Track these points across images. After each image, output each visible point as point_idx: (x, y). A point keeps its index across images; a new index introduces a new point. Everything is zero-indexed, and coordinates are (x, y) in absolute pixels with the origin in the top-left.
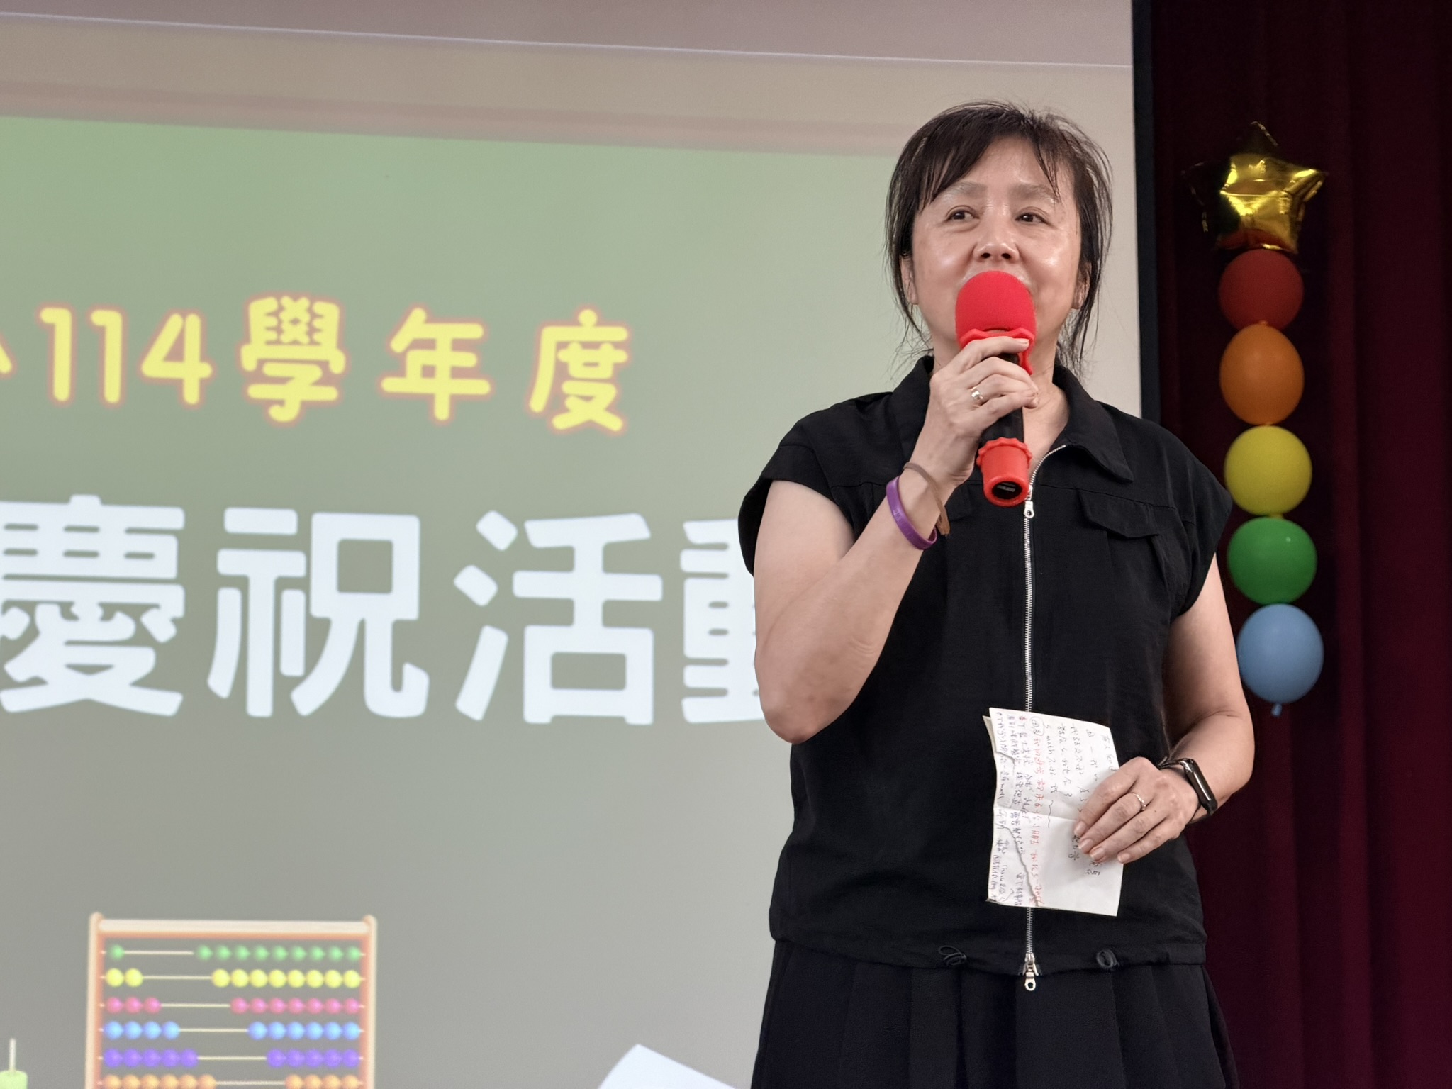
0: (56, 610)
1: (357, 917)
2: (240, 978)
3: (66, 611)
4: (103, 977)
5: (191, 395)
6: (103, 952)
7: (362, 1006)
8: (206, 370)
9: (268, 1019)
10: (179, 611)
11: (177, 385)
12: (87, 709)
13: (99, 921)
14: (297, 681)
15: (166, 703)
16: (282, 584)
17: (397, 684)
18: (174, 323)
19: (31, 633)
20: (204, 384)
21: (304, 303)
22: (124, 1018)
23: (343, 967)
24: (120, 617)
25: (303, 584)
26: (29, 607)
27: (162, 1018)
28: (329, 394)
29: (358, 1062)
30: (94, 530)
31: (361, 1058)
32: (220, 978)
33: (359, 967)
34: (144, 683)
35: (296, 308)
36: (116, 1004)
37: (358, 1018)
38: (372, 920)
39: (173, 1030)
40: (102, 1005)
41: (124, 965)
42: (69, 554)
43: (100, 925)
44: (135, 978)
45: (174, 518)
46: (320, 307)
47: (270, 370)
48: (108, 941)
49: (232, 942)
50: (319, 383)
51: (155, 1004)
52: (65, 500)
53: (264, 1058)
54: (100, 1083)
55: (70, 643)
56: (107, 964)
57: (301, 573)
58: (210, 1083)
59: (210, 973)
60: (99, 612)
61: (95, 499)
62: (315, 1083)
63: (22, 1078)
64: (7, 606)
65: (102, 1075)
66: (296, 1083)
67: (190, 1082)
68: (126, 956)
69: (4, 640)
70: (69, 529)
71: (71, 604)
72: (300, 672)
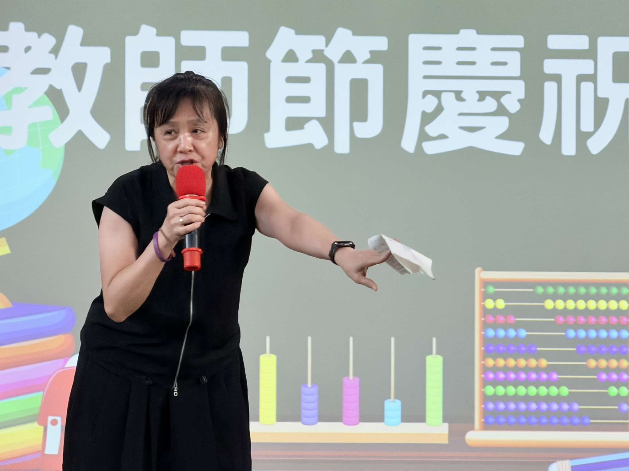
0: (453, 95)
2: (560, 304)
3: (458, 95)
4: (483, 303)
6: (483, 290)
9: (576, 327)
10: (522, 96)
12: (471, 151)
13: (480, 272)
14: (590, 135)
15: (515, 148)
16: (581, 78)
19: (439, 109)
22: (495, 326)
23: (618, 298)
24: (488, 98)
25: (592, 78)
26: (437, 94)
27: (517, 326)
30: (473, 49)
32: (549, 304)
33: (627, 298)
34: (502, 137)
36: (491, 319)
39: (523, 333)
40: (483, 319)
41: (495, 297)
42: (460, 63)
43: (481, 274)
44: (501, 304)
45: (518, 41)
48: (485, 283)
49: (555, 284)
51: (512, 319)
52: (457, 32)
53: (574, 349)
54: (483, 362)
55: (461, 114)
56: (485, 296)
57: (592, 72)
58: (544, 363)
59: (543, 301)
60: (477, 96)
61: (474, 32)
62: (603, 363)
63: (440, 359)
64: (425, 93)
65: (484, 358)
66: (592, 363)
67: (533, 363)
68: (496, 292)
69: (424, 113)
70: (459, 49)
71: (461, 92)
72: (591, 129)
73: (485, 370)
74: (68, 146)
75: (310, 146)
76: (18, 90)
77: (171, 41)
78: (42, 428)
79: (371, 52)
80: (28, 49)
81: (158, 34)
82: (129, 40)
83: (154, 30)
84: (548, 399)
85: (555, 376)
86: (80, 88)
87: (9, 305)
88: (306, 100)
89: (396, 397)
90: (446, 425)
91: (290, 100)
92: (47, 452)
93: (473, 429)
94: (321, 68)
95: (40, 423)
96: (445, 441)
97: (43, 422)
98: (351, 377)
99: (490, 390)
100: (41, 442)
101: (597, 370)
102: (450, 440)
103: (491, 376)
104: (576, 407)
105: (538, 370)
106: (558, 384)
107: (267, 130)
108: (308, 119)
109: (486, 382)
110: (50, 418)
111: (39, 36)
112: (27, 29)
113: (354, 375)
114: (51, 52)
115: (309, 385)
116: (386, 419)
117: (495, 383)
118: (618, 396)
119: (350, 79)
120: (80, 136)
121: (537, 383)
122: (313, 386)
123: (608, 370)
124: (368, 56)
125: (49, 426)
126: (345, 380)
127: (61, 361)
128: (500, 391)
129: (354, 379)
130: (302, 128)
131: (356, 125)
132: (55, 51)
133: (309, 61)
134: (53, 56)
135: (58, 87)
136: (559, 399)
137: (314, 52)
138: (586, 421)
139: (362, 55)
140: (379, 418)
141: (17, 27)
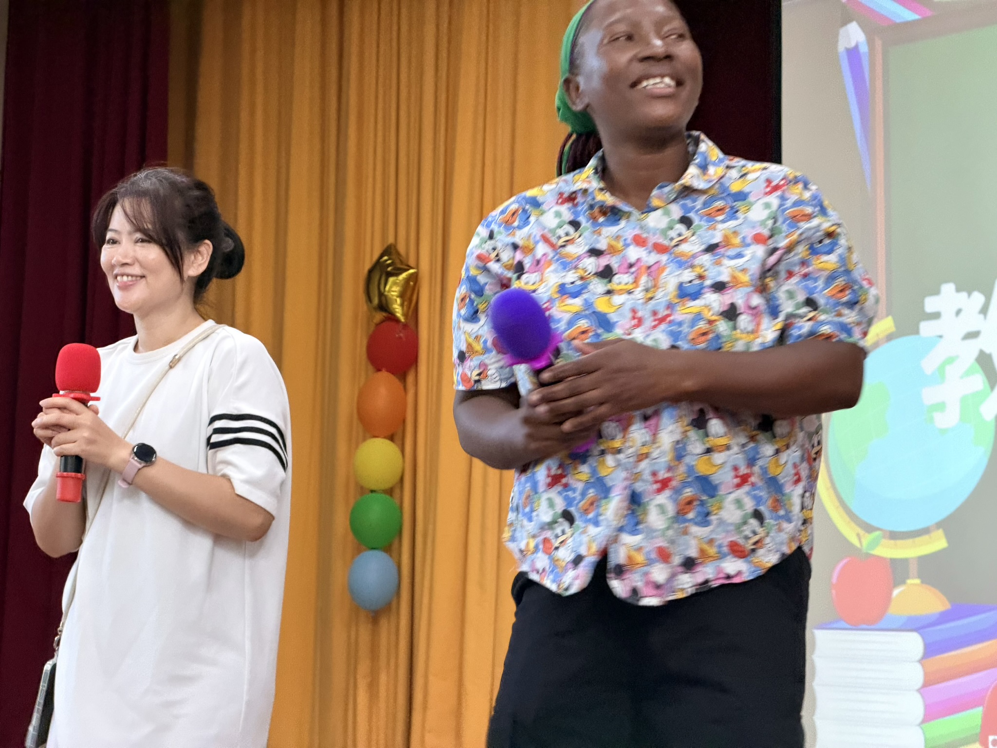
76: (950, 360)
80: (958, 312)
87: (949, 606)
97: (984, 743)
110: (990, 738)
111: (969, 296)
112: (958, 290)
114: (980, 312)
125: (991, 745)
127: (996, 671)
132: (984, 311)
134: (982, 316)
135: (987, 351)
141: (948, 289)
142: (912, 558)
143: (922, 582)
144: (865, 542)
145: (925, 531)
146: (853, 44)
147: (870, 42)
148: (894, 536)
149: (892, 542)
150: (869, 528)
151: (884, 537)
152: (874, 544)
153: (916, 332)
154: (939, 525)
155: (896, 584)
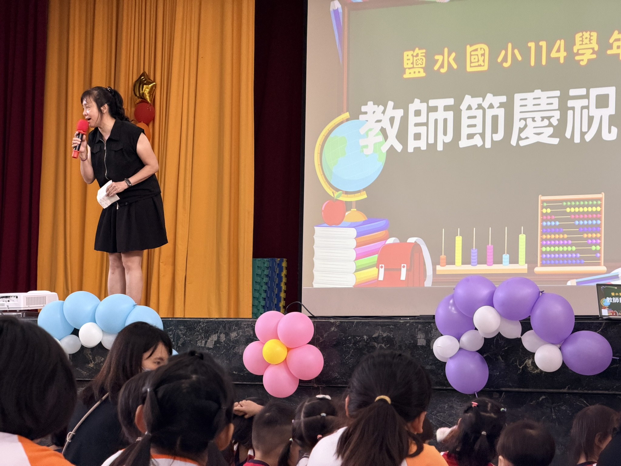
0: (531, 119)
1: (600, 193)
2: (573, 210)
3: (533, 120)
4: (542, 211)
5: (562, 61)
6: (542, 205)
7: (601, 216)
8: (565, 54)
9: (579, 220)
10: (559, 118)
11: (558, 58)
12: (538, 143)
13: (541, 197)
14: (586, 133)
15: (555, 141)
16: (583, 108)
17: (610, 132)
18: (558, 42)
19: (526, 126)
20: (565, 57)
21: (589, 33)
22: (546, 221)
23: (596, 206)
24: (545, 119)
25: (587, 107)
26: (525, 119)
27: (555, 220)
28: (594, 56)
29: (600, 230)
30: (540, 98)
31: (601, 229)
32: (568, 210)
33: (600, 206)
34: (550, 136)
35: (586, 35)
36: (545, 217)
37: (600, 219)
38: (603, 193)
39: (558, 223)
40: (542, 218)
41: (546, 208)
42: (534, 105)
43: (541, 198)
44: (549, 211)
45: (557, 93)
46: (592, 33)
47: (580, 52)
48: (543, 202)
49: (570, 201)
50: (592, 54)
51: (553, 217)
52: (533, 91)
53: (578, 230)
54: (541, 237)
55: (534, 128)
56: (543, 207)
57: (587, 104)
58: (566, 236)
59: (566, 209)
60: (541, 119)
61: (540, 91)
62: (590, 235)
63: (524, 236)
64: (521, 119)
65: (542, 235)
66: (585, 236)
67: (561, 236)
68: (547, 205)
69: (520, 128)
70: (534, 99)
71: (534, 118)
72: (586, 130)
73: (542, 240)
74: (387, 151)
75: (476, 145)
76: (371, 130)
77: (425, 104)
78: (377, 269)
79: (500, 103)
80: (374, 112)
81: (421, 102)
82: (410, 105)
83: (419, 101)
84: (567, 252)
85: (570, 242)
86: (392, 128)
87: (367, 219)
88: (475, 126)
89: (507, 253)
90: (527, 265)
91: (469, 126)
92: (379, 279)
93: (537, 266)
94: (481, 111)
95: (377, 268)
96: (526, 272)
97: (378, 267)
98: (490, 245)
99: (544, 249)
100: (377, 275)
101: (587, 239)
102: (528, 271)
103: (545, 242)
104: (579, 255)
105: (563, 239)
106: (571, 245)
107: (460, 140)
108: (476, 134)
109: (542, 246)
110: (380, 265)
111: (378, 107)
112: (374, 104)
113: (491, 244)
114: (382, 113)
115: (474, 249)
116: (503, 263)
117: (546, 246)
118: (596, 250)
119: (491, 115)
120: (392, 148)
121: (563, 245)
122: (475, 249)
123: (592, 239)
124: (499, 105)
125: (380, 268)
126: (488, 246)
127: (384, 241)
128: (548, 249)
129: (491, 246)
130: (473, 138)
131: (494, 135)
132: (384, 112)
133: (476, 109)
134: (383, 114)
135: (384, 127)
136: (572, 252)
137: (478, 105)
138: (583, 261)
139: (496, 105)
140: (500, 262)
141: (370, 103)
142: (354, 201)
143: (357, 210)
144: (335, 195)
145: (359, 192)
146: (336, 8)
147: (343, 8)
148: (347, 193)
149: (346, 195)
150: (337, 190)
151: (343, 193)
152: (339, 196)
153: (358, 119)
154: (364, 190)
155: (347, 211)
